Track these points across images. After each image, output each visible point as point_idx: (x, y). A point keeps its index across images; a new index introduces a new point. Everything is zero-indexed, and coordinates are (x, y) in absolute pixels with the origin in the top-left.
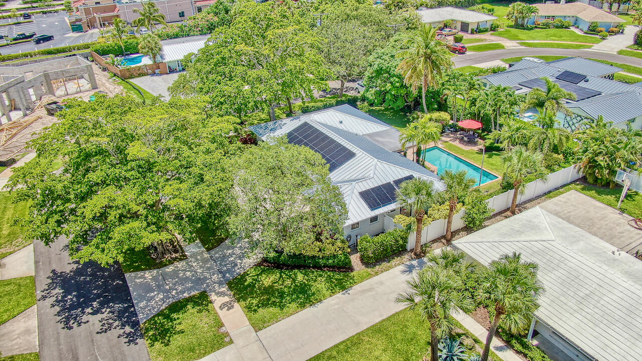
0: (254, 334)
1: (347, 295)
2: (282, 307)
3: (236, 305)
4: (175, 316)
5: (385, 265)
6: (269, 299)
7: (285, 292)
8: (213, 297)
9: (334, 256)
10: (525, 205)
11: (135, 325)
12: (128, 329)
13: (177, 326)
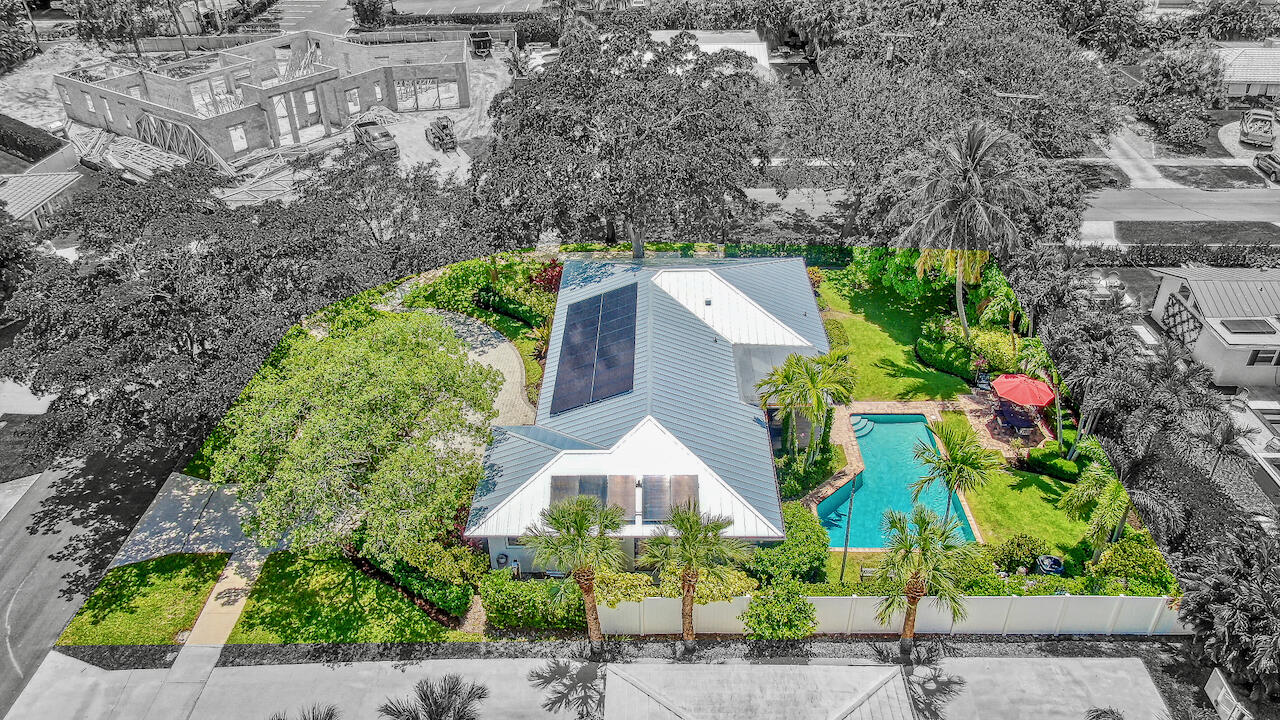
0: (210, 668)
1: (399, 671)
2: (288, 641)
3: (242, 602)
5: (522, 642)
7: (320, 615)
8: (229, 572)
9: (445, 584)
10: (958, 645)
11: (101, 566)
12: (84, 570)
13: (137, 598)
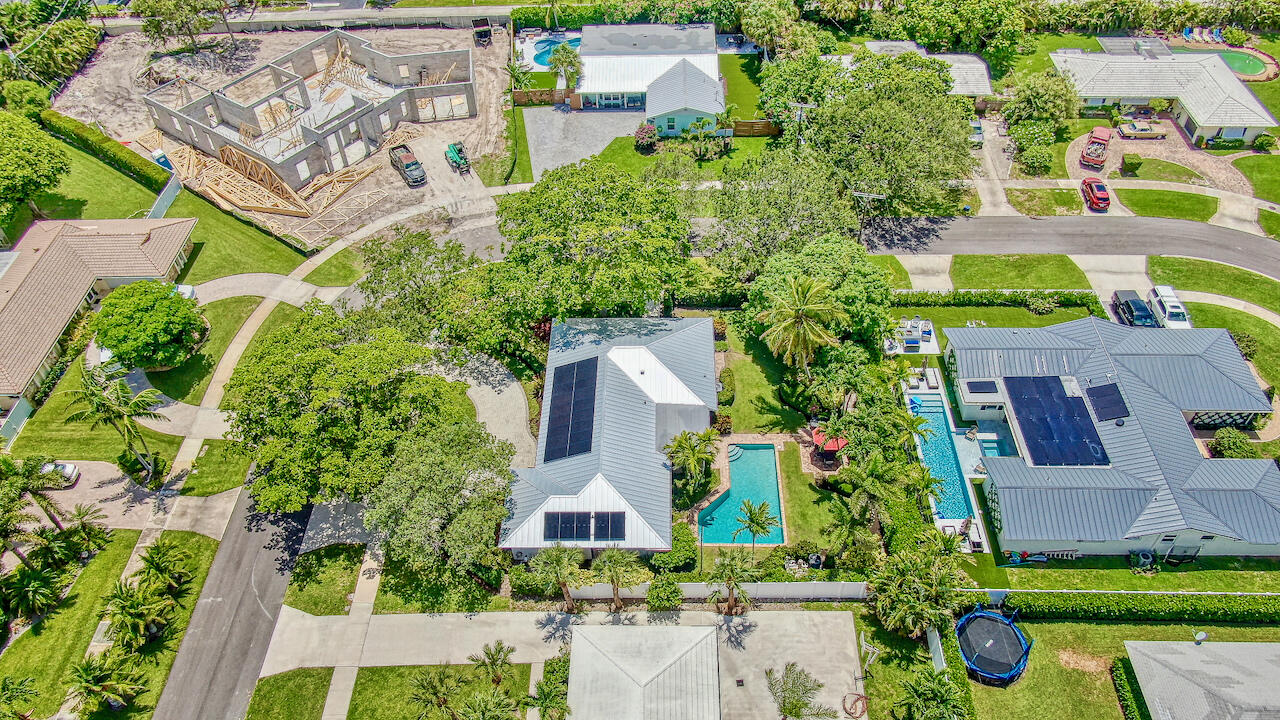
0: (369, 615)
1: (468, 619)
2: (407, 601)
3: (378, 577)
4: (326, 561)
6: (404, 586)
8: (367, 557)
10: (760, 604)
11: (294, 553)
12: (286, 556)
13: (321, 574)
